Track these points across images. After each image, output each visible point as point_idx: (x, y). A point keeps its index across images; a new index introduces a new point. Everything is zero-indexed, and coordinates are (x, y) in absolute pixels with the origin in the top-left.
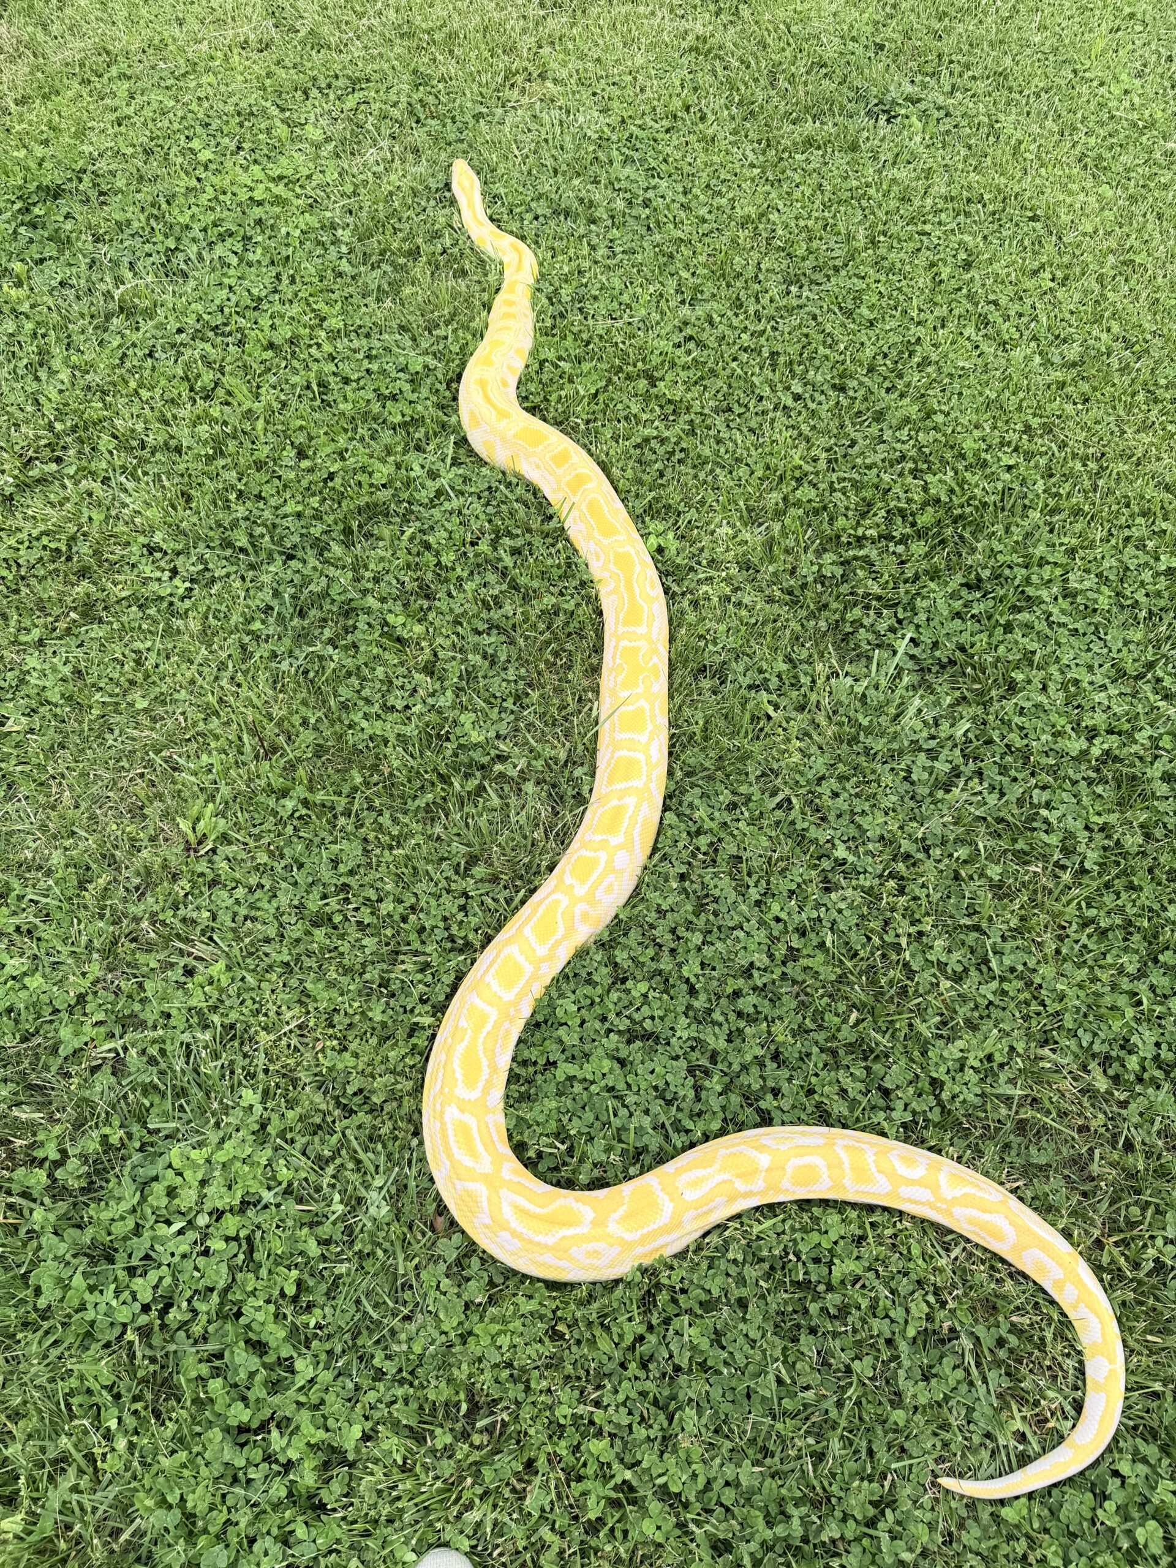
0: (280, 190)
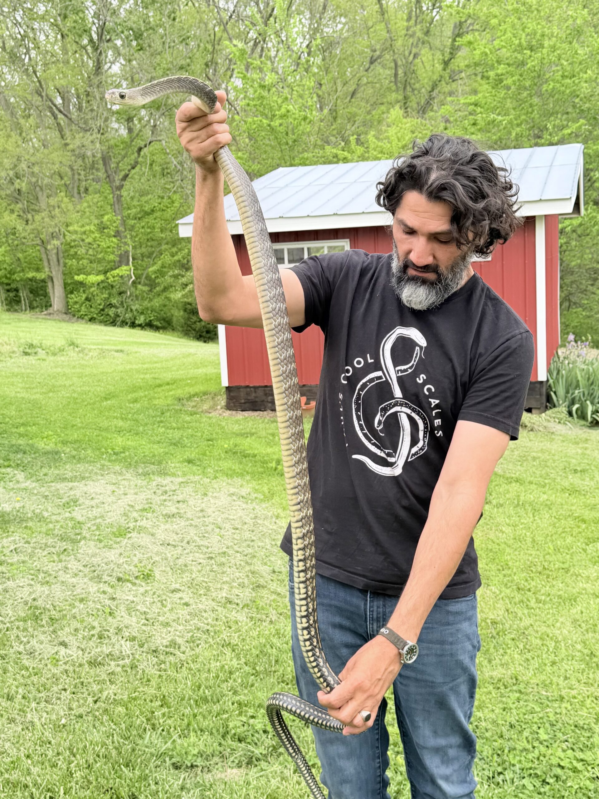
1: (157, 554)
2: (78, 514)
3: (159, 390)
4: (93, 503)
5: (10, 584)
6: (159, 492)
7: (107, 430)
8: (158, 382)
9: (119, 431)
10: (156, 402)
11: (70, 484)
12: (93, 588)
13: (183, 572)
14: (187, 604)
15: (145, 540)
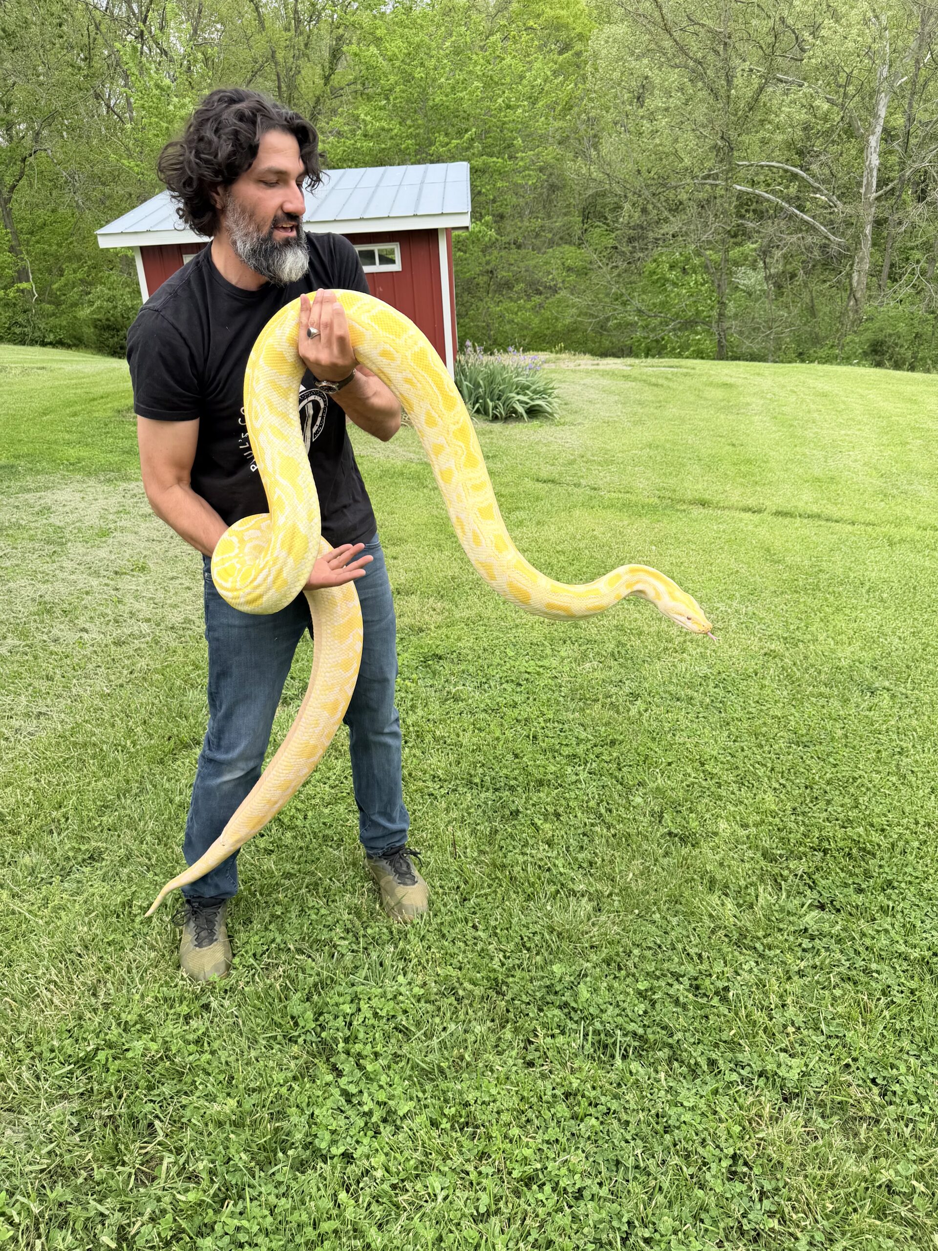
0: (541, 670)
1: (145, 548)
2: (55, 520)
3: (96, 403)
4: (67, 509)
5: (11, 585)
6: (128, 496)
7: (56, 442)
8: (91, 396)
9: (69, 443)
10: (96, 414)
11: (38, 495)
12: (95, 582)
13: (176, 562)
14: (189, 588)
15: (130, 538)
